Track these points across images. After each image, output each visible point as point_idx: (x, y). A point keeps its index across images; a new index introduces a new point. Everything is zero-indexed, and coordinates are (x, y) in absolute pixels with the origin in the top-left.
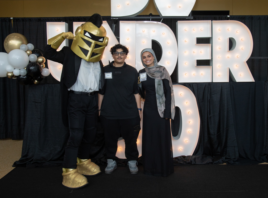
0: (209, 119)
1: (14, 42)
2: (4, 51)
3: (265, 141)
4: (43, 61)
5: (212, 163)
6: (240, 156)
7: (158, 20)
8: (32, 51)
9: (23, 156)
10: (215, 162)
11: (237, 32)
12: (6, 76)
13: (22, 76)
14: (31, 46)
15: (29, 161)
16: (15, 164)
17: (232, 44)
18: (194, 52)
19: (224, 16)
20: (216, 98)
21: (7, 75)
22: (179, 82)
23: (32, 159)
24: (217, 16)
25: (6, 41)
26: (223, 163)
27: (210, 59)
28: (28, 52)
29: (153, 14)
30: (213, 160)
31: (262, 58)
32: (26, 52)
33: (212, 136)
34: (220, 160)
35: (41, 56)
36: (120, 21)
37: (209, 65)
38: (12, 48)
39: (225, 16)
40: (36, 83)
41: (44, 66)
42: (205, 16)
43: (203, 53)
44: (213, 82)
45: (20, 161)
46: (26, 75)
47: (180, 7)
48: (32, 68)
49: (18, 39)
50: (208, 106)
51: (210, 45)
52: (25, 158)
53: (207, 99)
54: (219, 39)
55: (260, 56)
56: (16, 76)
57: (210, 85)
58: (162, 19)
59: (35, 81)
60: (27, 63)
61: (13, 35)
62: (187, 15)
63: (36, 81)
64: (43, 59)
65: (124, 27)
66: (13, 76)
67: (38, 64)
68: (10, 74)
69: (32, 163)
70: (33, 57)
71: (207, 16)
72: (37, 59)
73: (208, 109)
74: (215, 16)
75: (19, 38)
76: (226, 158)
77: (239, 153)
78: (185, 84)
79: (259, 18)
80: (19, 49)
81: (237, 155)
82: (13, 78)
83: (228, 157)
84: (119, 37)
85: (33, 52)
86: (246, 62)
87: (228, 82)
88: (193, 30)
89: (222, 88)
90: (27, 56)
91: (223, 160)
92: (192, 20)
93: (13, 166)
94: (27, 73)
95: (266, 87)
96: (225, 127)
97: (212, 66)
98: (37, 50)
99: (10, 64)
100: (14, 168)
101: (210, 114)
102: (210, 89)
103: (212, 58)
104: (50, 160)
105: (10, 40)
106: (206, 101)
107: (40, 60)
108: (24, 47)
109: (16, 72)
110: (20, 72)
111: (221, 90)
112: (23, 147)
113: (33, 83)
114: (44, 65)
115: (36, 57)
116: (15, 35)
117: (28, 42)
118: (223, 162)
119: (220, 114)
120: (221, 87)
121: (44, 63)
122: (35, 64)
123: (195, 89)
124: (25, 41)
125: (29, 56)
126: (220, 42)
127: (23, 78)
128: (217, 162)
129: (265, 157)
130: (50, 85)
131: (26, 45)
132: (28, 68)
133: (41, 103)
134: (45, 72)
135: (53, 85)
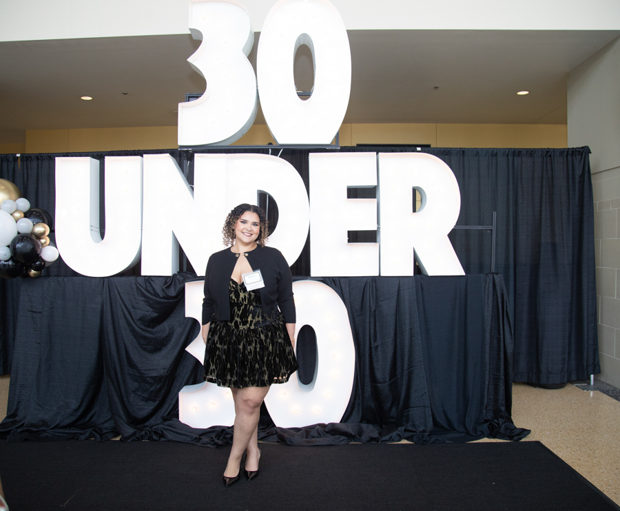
0: (373, 350)
3: (486, 395)
4: (43, 234)
5: (377, 439)
6: (435, 423)
7: (275, 152)
8: (25, 213)
9: (8, 417)
10: (384, 438)
14: (24, 204)
15: (17, 426)
19: (411, 149)
20: (388, 307)
22: (313, 274)
23: (21, 423)
24: (398, 149)
26: (399, 441)
27: (375, 229)
28: (17, 215)
30: (380, 434)
31: (481, 228)
32: (12, 213)
33: (380, 385)
34: (394, 434)
35: (44, 222)
36: (196, 154)
37: (374, 241)
39: (413, 148)
40: (34, 274)
41: (48, 242)
43: (361, 215)
44: (382, 275)
45: (3, 424)
46: (11, 258)
48: (18, 246)
50: (372, 324)
51: (376, 200)
52: (12, 420)
53: (370, 311)
57: (375, 282)
58: (280, 149)
59: (30, 271)
60: (13, 235)
62: (329, 142)
63: (33, 272)
64: (45, 227)
67: (34, 237)
69: (19, 430)
70: (26, 225)
71: (378, 148)
72: (33, 229)
73: (372, 331)
74: (393, 148)
75: (3, 187)
76: (406, 430)
78: (325, 280)
79: (477, 153)
81: (430, 424)
83: (411, 429)
84: (194, 184)
85: (27, 214)
86: (448, 235)
87: (412, 275)
89: (399, 288)
90: (11, 220)
91: (399, 435)
92: (339, 151)
94: (12, 255)
95: (487, 287)
96: (406, 366)
97: (379, 242)
98: (38, 210)
101: (375, 340)
102: (376, 290)
103: (379, 228)
104: (56, 427)
106: (368, 314)
107: (40, 229)
108: (10, 205)
111: (399, 291)
112: (9, 397)
113: (28, 276)
114: (48, 238)
115: (31, 224)
118: (402, 438)
119: (395, 339)
120: (397, 286)
121: (48, 236)
122: (27, 237)
123: (346, 290)
124: (14, 195)
125: (16, 222)
126: (394, 196)
127: (4, 265)
128: (387, 437)
129: (486, 425)
130: (60, 279)
131: (13, 202)
132: (12, 246)
133: (40, 313)
134: (49, 254)
135: (66, 279)
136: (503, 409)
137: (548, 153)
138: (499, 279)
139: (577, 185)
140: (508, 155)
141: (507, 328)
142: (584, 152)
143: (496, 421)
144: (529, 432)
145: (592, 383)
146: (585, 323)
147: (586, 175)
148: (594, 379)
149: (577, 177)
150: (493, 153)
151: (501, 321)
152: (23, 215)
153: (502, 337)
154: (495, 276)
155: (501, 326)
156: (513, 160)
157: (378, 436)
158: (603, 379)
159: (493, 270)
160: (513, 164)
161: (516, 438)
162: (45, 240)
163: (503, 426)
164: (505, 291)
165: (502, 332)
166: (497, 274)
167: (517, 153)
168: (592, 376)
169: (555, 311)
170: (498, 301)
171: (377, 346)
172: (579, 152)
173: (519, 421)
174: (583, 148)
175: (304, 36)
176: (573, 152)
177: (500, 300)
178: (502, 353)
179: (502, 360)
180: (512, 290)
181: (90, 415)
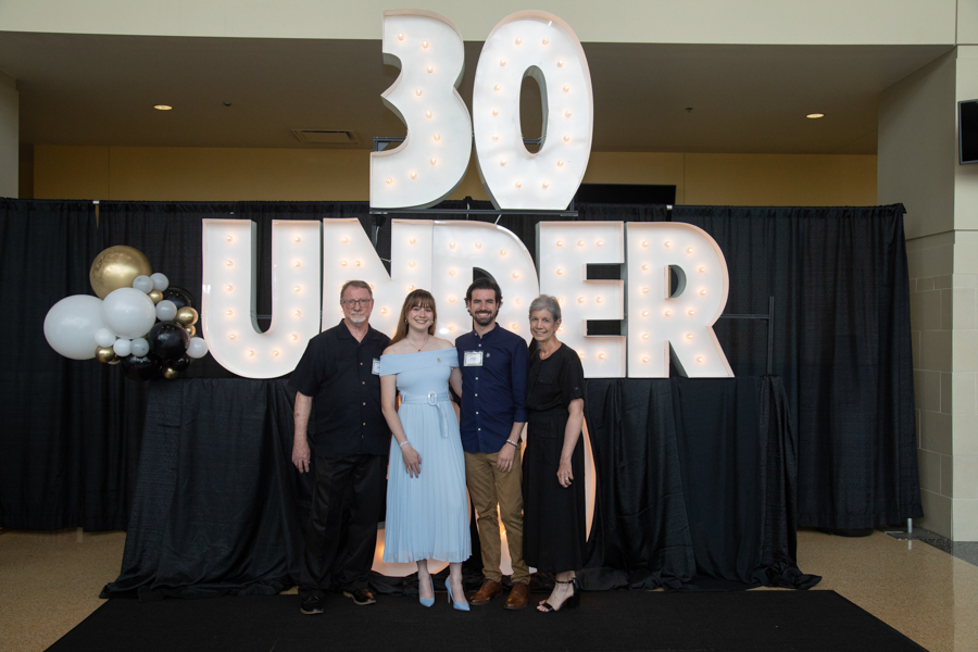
0: (619, 472)
1: (117, 268)
2: (90, 292)
3: (763, 531)
4: (191, 321)
5: (626, 587)
6: (699, 570)
7: (491, 219)
8: (164, 293)
9: (125, 571)
10: (634, 585)
11: (688, 252)
12: (94, 356)
13: (134, 359)
14: (161, 280)
15: (145, 582)
16: (107, 592)
17: (676, 280)
18: (580, 301)
19: (658, 207)
20: (637, 418)
21: (97, 355)
23: (151, 578)
24: (641, 207)
25: (97, 266)
26: (654, 589)
27: (622, 318)
28: (154, 295)
29: (474, 199)
30: (629, 581)
31: (753, 317)
32: (148, 294)
33: (626, 517)
34: (648, 581)
35: (186, 305)
36: (393, 220)
37: (619, 334)
38: (112, 286)
39: (662, 206)
40: (171, 375)
41: (194, 332)
42: (608, 205)
43: (603, 302)
44: (630, 376)
45: (119, 583)
46: (147, 355)
47: (545, 187)
48: (162, 337)
49: (127, 262)
50: (618, 440)
51: (622, 282)
52: (132, 576)
53: (615, 422)
54: (644, 268)
55: (751, 311)
56: (119, 357)
57: (621, 385)
58: (498, 215)
59: (166, 371)
60: (149, 324)
61: (115, 251)
62: (564, 208)
63: (170, 370)
64: (192, 313)
65: (402, 233)
66: (113, 357)
67: (179, 325)
68: (104, 352)
69: (152, 587)
70: (168, 309)
71: (615, 206)
72: (178, 315)
73: (617, 448)
74: (634, 206)
75: (129, 258)
76: (662, 576)
77: (697, 564)
79: (748, 212)
80: (132, 286)
81: (692, 568)
82: (111, 363)
83: (669, 573)
84: (390, 258)
85: (167, 295)
86: (714, 327)
87: (667, 376)
88: (579, 244)
89: (651, 392)
90: (152, 306)
91: (654, 581)
92: (576, 219)
93: (101, 597)
94: (150, 351)
95: (762, 393)
96: (660, 493)
97: (627, 335)
98: (177, 289)
99: (107, 325)
100: (105, 601)
101: (621, 460)
102: (622, 396)
103: (626, 317)
104: (201, 582)
105: (108, 263)
106: (612, 427)
107: (185, 315)
108: (145, 281)
109: (122, 348)
110: (131, 348)
111: (651, 397)
113: (162, 376)
114: (194, 328)
115: (175, 308)
116: (120, 252)
117: (153, 271)
118: (657, 585)
119: (646, 459)
120: (648, 392)
121: (195, 325)
122: (171, 326)
124: (145, 268)
125: (155, 305)
126: (646, 277)
127: (138, 363)
128: (639, 584)
129: (763, 571)
130: (206, 381)
131: (147, 277)
132: (151, 337)
133: (179, 427)
134: (196, 349)
135: (214, 382)
136: (785, 550)
137: (846, 214)
138: (777, 382)
139: (886, 258)
140: (790, 216)
141: (788, 445)
142: (897, 211)
143: (776, 565)
144: (819, 579)
145: (910, 530)
146: (897, 446)
147: (899, 243)
148: (913, 526)
149: (886, 247)
150: (770, 214)
151: (781, 437)
152: (162, 295)
153: (782, 457)
154: (773, 379)
155: (781, 443)
156: (798, 222)
157: (626, 583)
158: (926, 526)
159: (770, 371)
160: (798, 228)
161: (803, 586)
162: (191, 330)
163: (785, 572)
164: (785, 398)
165: (781, 451)
166: (775, 376)
167: (803, 213)
168: (910, 520)
169: (855, 429)
170: (776, 411)
171: (623, 467)
172: (889, 211)
173: (806, 566)
174: (895, 205)
175: (534, 68)
176: (880, 211)
177: (778, 409)
178: (782, 478)
179: (783, 487)
180: (794, 400)
181: (243, 566)
